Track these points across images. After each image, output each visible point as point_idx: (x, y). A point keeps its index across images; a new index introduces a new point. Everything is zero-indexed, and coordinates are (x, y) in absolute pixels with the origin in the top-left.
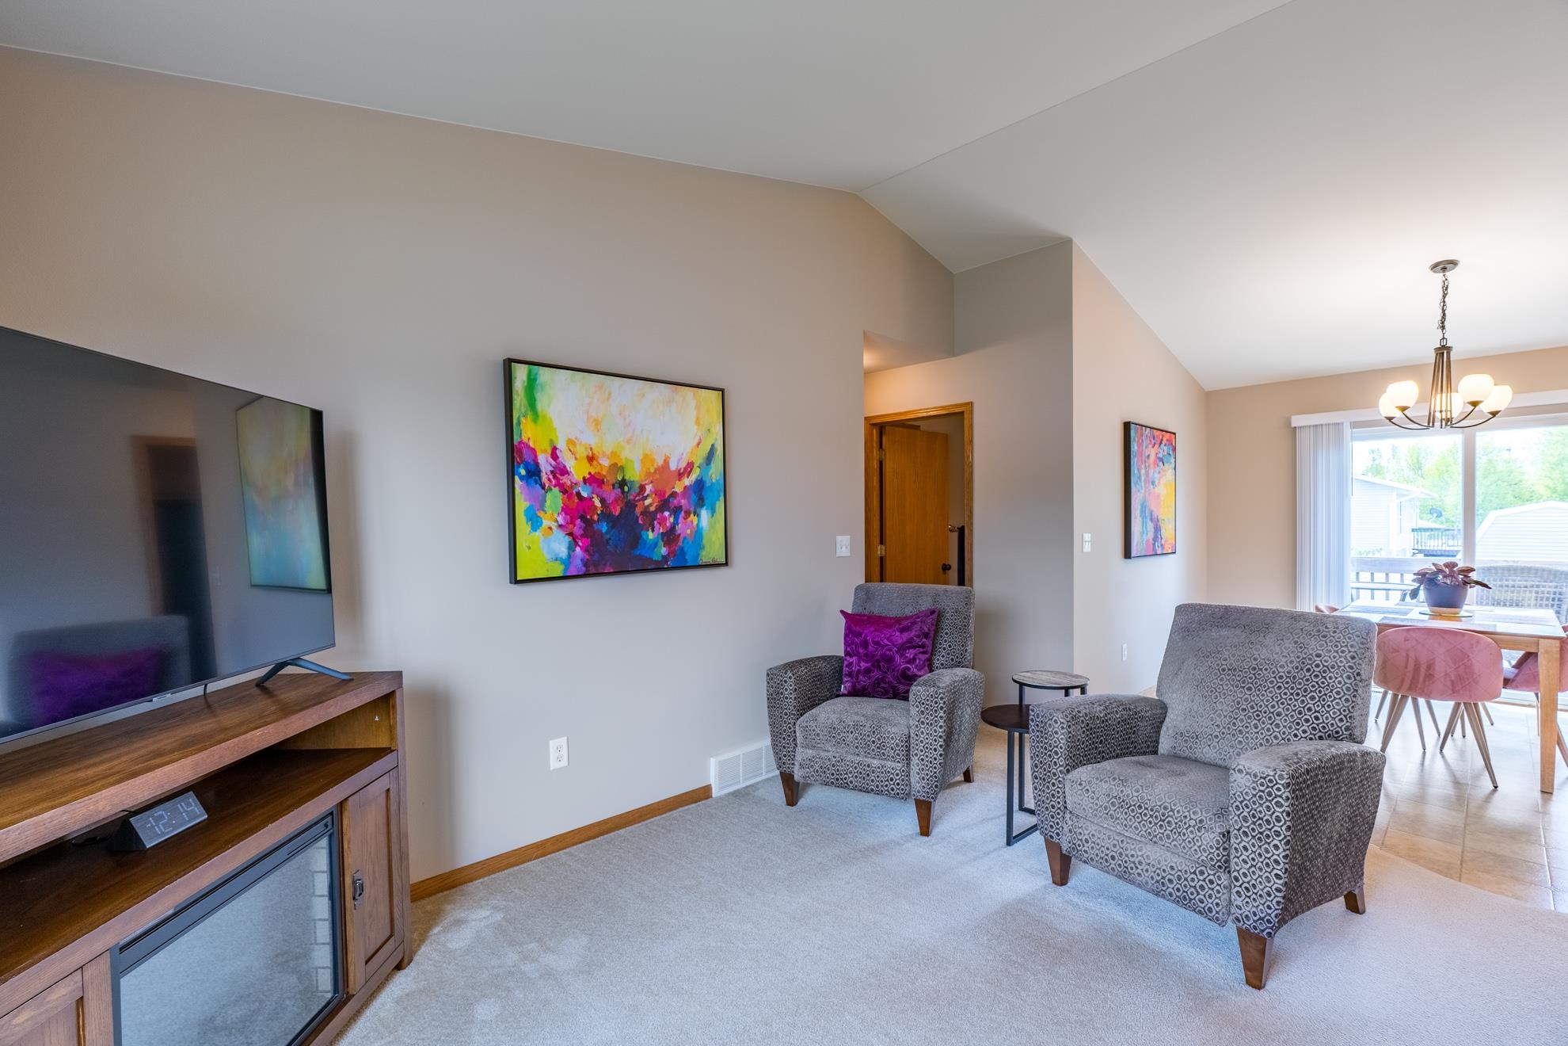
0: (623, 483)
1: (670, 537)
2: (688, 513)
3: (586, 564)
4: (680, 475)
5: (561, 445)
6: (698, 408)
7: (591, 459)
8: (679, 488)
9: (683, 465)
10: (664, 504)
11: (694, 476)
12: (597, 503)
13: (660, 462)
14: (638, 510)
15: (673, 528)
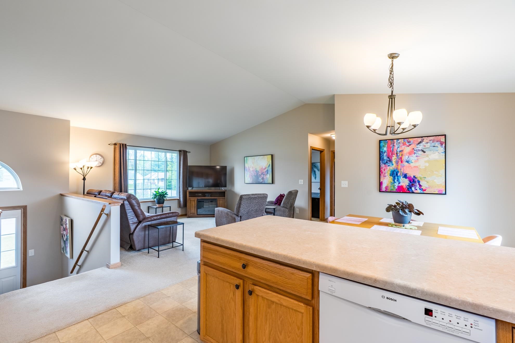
0: (256, 171)
1: (263, 178)
2: (265, 175)
3: (252, 182)
4: (264, 169)
5: (249, 167)
6: (267, 158)
7: (253, 168)
8: (264, 171)
9: (265, 168)
10: (262, 174)
11: (266, 169)
12: (253, 174)
13: (261, 168)
14: (258, 174)
15: (263, 177)
